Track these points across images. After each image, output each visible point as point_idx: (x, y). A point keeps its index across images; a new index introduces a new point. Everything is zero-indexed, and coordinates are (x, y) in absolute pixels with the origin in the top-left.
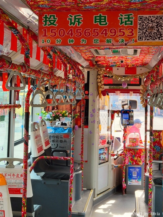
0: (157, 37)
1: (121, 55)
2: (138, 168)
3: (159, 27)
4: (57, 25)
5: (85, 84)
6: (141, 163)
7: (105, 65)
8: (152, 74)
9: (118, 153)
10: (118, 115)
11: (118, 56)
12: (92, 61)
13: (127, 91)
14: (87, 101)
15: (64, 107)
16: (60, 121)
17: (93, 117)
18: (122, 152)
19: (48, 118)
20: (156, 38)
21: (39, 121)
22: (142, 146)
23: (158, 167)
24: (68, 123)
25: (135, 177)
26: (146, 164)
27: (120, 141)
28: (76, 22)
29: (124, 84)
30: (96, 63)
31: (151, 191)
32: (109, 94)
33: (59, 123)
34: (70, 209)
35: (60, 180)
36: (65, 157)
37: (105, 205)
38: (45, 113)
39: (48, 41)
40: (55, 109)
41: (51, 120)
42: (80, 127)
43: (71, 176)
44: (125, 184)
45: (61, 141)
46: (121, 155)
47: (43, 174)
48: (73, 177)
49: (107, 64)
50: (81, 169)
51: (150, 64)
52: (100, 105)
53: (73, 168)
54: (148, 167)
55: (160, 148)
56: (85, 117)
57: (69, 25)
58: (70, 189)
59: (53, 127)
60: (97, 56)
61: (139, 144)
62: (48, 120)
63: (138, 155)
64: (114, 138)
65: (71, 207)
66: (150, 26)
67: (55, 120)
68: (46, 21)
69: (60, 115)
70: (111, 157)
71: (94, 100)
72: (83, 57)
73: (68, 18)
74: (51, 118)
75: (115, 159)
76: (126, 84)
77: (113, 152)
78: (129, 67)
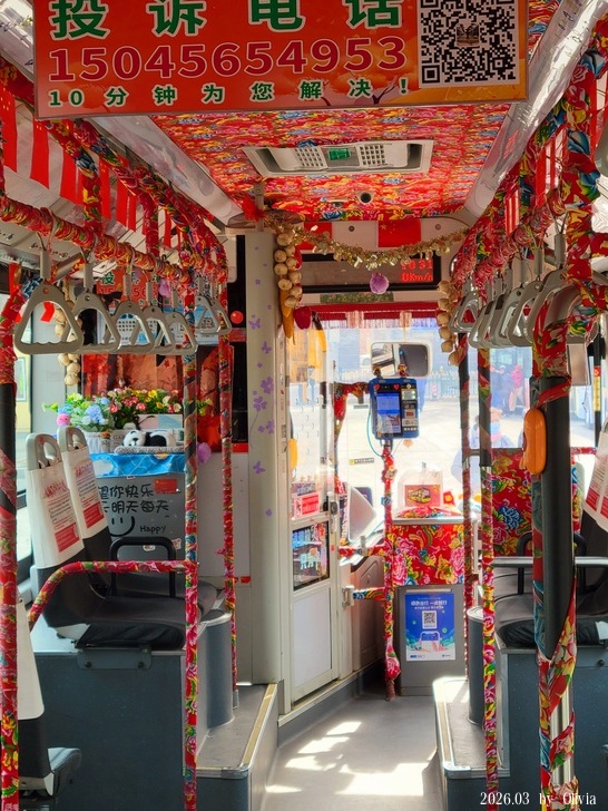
0: (494, 68)
1: (360, 170)
2: (443, 596)
3: (500, 28)
4: (108, 31)
5: (228, 284)
6: (452, 578)
7: (302, 214)
8: (481, 229)
9: (363, 545)
10: (361, 401)
11: (351, 174)
12: (253, 198)
13: (388, 311)
14: (241, 349)
15: (154, 378)
16: (139, 428)
17: (264, 408)
18: (381, 541)
19: (94, 419)
20: (488, 73)
21: (58, 431)
22: (454, 514)
23: (513, 584)
24: (173, 436)
25: (433, 632)
26: (471, 578)
27: (369, 498)
28: (181, 20)
29: (375, 280)
30: (269, 206)
31: (492, 672)
32: (323, 323)
33: (134, 435)
34: (190, 759)
35: (149, 652)
36: (163, 562)
37: (324, 739)
38: (82, 401)
39: (76, 95)
40: (121, 383)
41: (106, 427)
42: (216, 448)
43: (188, 631)
44: (396, 659)
45: (147, 507)
46: (375, 551)
47: (80, 629)
48: (195, 635)
49: (311, 210)
50: (227, 608)
51: (470, 204)
52: (291, 364)
53: (195, 602)
54: (478, 590)
55: (521, 517)
56: (235, 411)
57: (154, 31)
58: (189, 681)
59: (116, 454)
60: (271, 179)
61: (442, 506)
62: (95, 426)
63: (438, 548)
64: (349, 489)
65: (194, 749)
66: (466, 27)
67: (121, 428)
68: (63, 19)
69: (140, 407)
70: (339, 558)
71: (265, 343)
72: (219, 185)
73: (148, 6)
74: (103, 421)
75: (354, 568)
76: (384, 282)
77: (347, 540)
78: (393, 218)
